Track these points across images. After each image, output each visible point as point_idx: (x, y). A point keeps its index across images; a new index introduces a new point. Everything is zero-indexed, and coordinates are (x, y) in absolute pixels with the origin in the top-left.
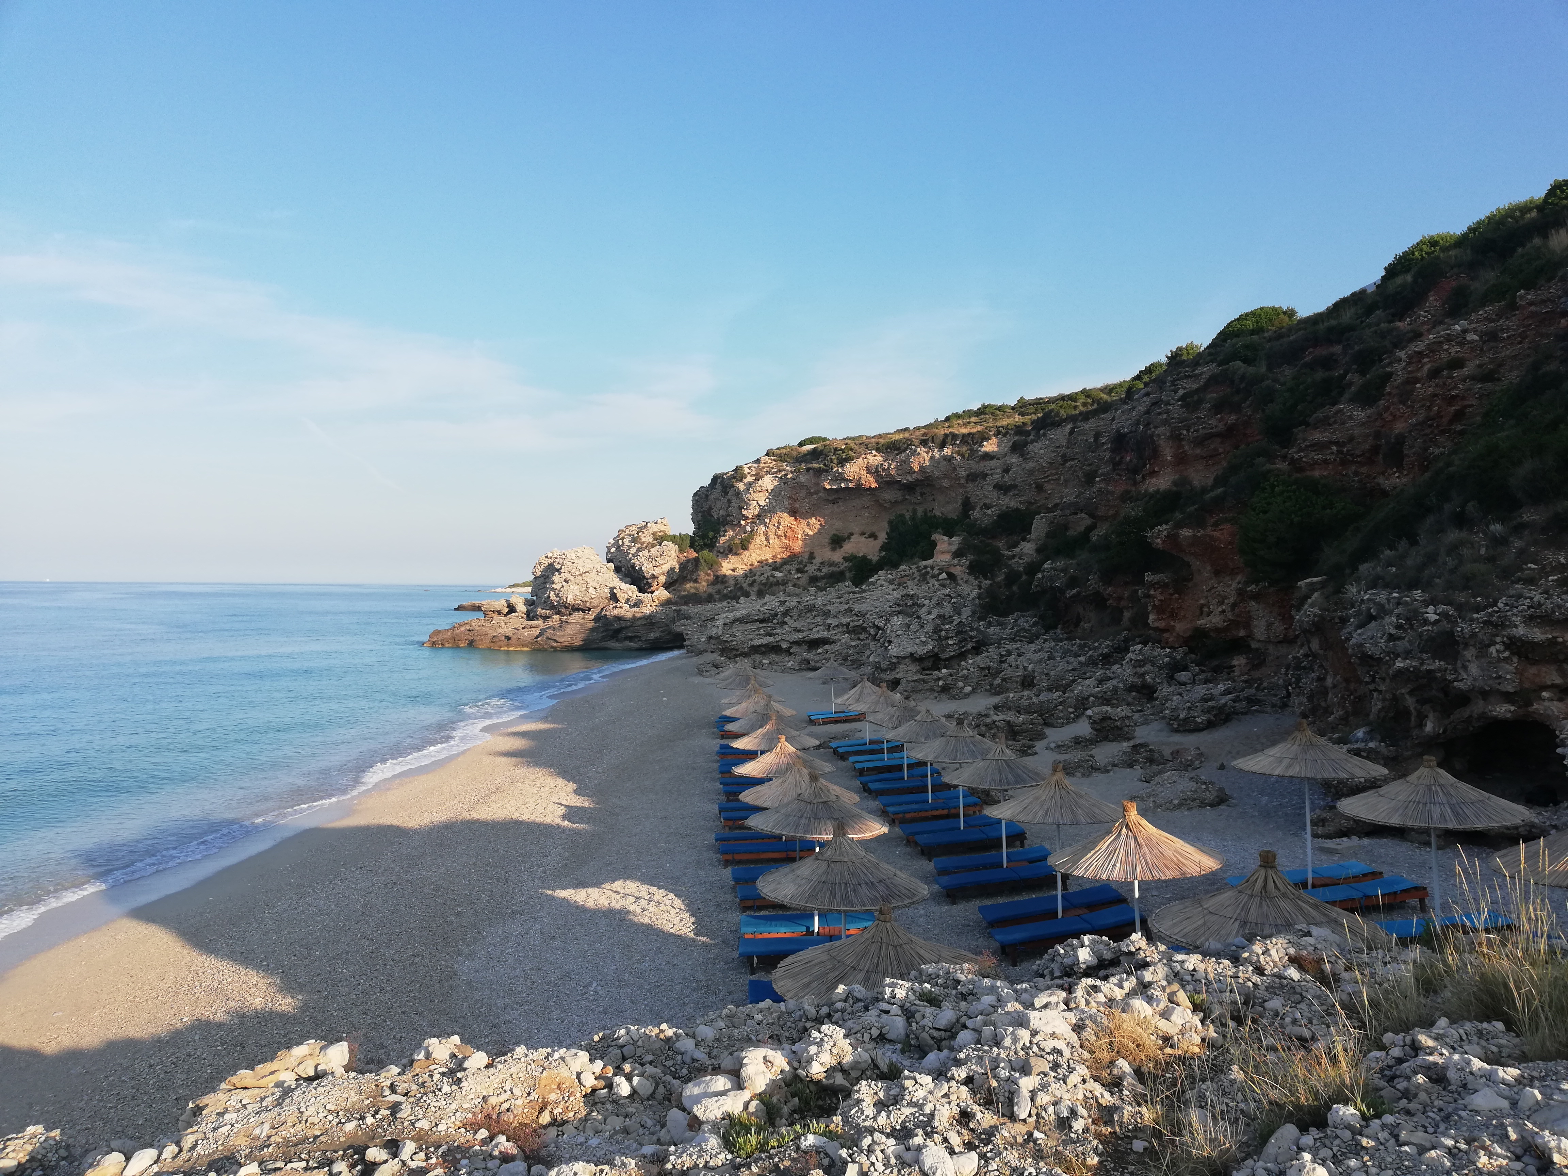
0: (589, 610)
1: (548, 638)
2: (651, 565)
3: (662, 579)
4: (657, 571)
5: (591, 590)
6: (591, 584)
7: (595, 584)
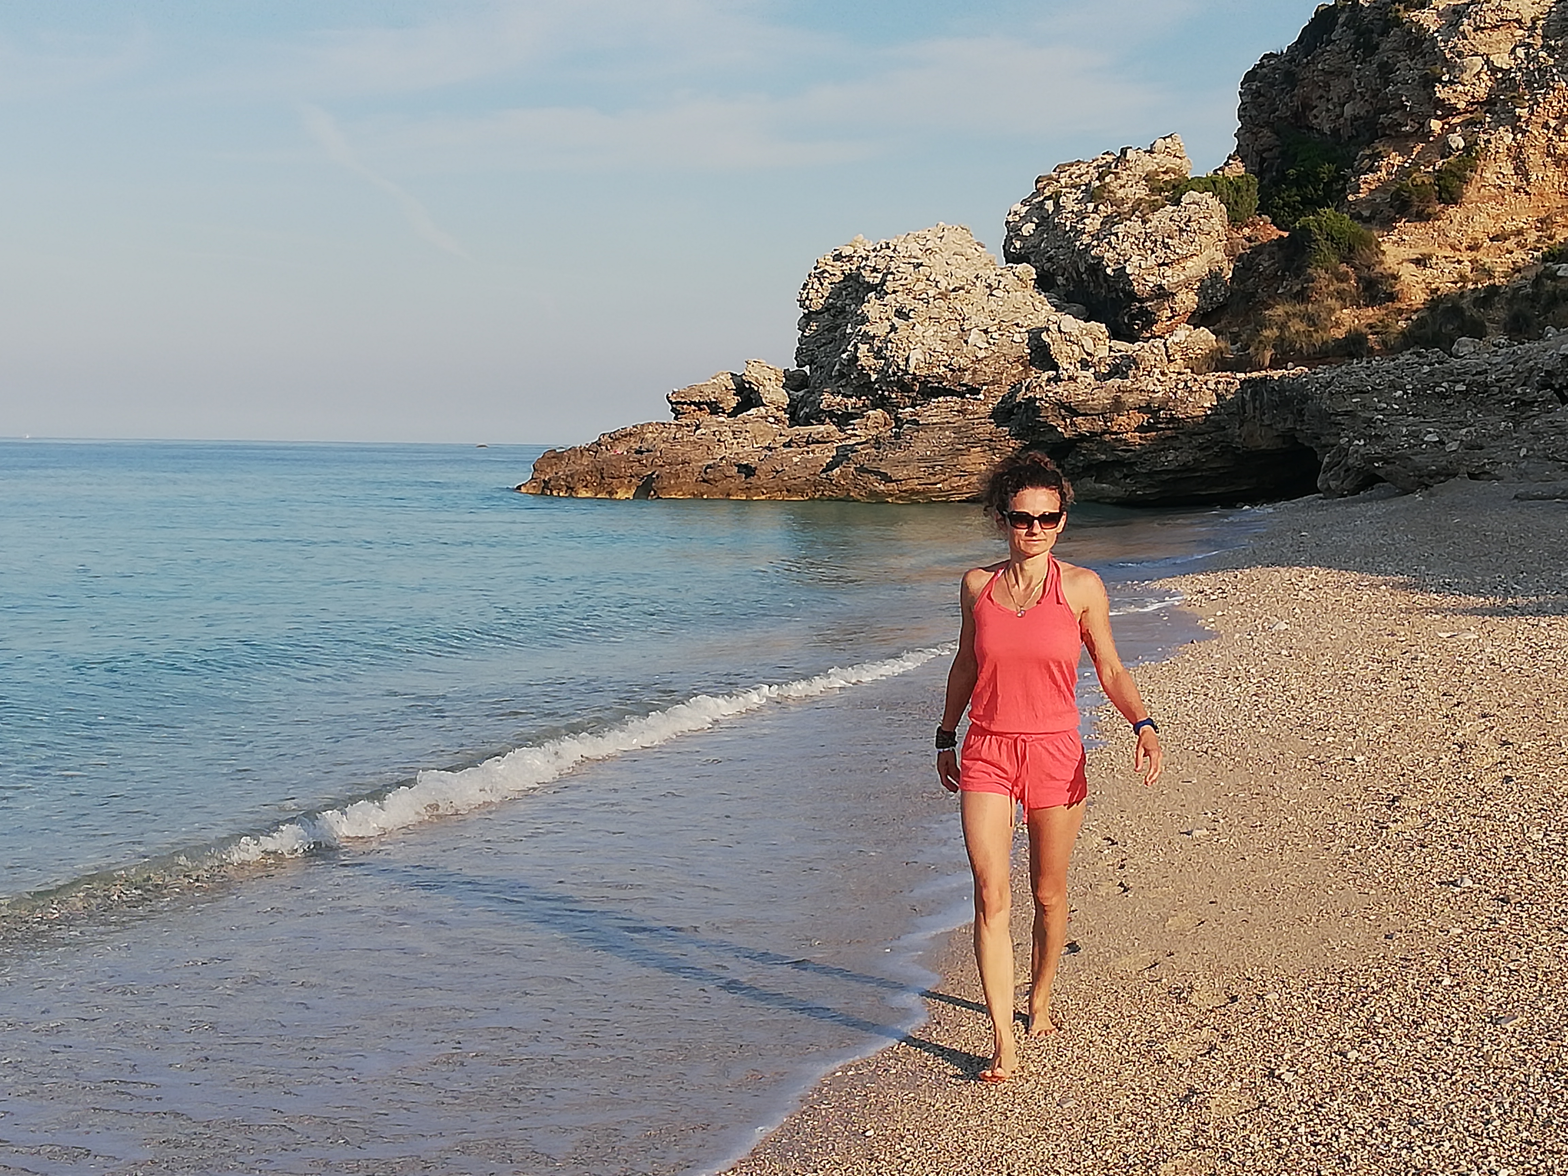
0: (975, 391)
1: (861, 470)
2: (1152, 261)
3: (1188, 300)
4: (1171, 277)
5: (975, 337)
6: (975, 319)
7: (984, 320)
